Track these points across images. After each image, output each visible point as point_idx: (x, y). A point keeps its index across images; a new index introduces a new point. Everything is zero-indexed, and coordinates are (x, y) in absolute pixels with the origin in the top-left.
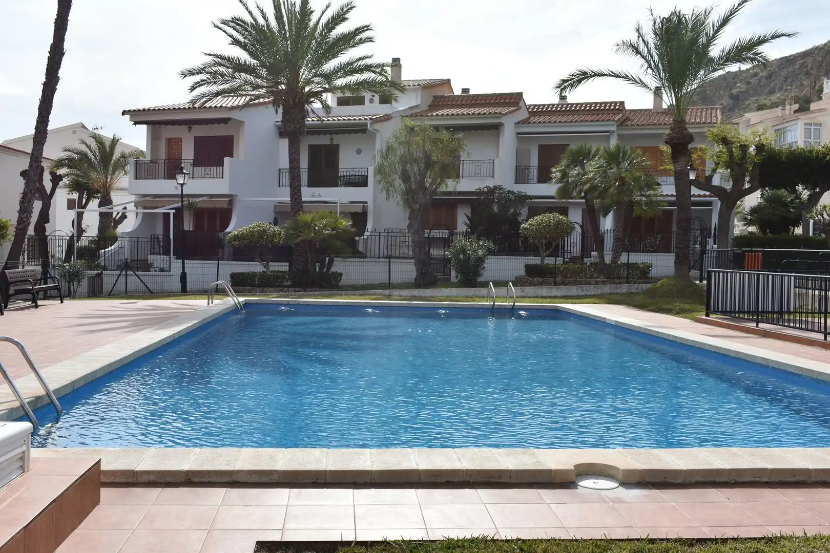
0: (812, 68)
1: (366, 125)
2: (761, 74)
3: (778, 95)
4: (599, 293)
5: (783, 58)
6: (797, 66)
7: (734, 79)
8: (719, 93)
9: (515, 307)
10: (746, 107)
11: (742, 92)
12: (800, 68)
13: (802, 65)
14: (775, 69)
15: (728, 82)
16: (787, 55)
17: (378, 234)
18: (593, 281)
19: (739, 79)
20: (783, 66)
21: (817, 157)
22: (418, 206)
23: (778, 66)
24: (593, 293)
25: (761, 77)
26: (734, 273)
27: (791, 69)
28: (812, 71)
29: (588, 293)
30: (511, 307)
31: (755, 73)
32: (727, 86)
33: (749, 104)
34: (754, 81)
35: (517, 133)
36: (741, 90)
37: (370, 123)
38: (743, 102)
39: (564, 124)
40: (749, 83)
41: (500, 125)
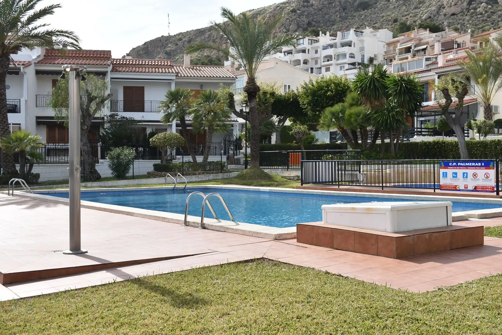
0: (216, 38)
1: (19, 69)
2: (184, 40)
3: (196, 54)
4: (207, 179)
5: (197, 30)
6: (207, 36)
7: (166, 41)
8: (157, 50)
9: (186, 188)
10: (176, 61)
11: (173, 50)
12: (208, 37)
13: (210, 36)
14: (192, 36)
15: (163, 42)
16: (200, 28)
17: (44, 146)
18: (197, 172)
19: (169, 41)
20: (198, 35)
21: (285, 99)
22: (86, 127)
23: (194, 35)
24: (204, 180)
25: (184, 41)
26: (314, 163)
27: (202, 37)
28: (217, 40)
29: (202, 180)
30: (183, 188)
31: (180, 38)
32: (163, 46)
33: (178, 59)
34: (180, 43)
35: (111, 78)
36: (172, 49)
37: (23, 68)
38: (173, 57)
39: (140, 74)
40: (177, 45)
41: (106, 73)
